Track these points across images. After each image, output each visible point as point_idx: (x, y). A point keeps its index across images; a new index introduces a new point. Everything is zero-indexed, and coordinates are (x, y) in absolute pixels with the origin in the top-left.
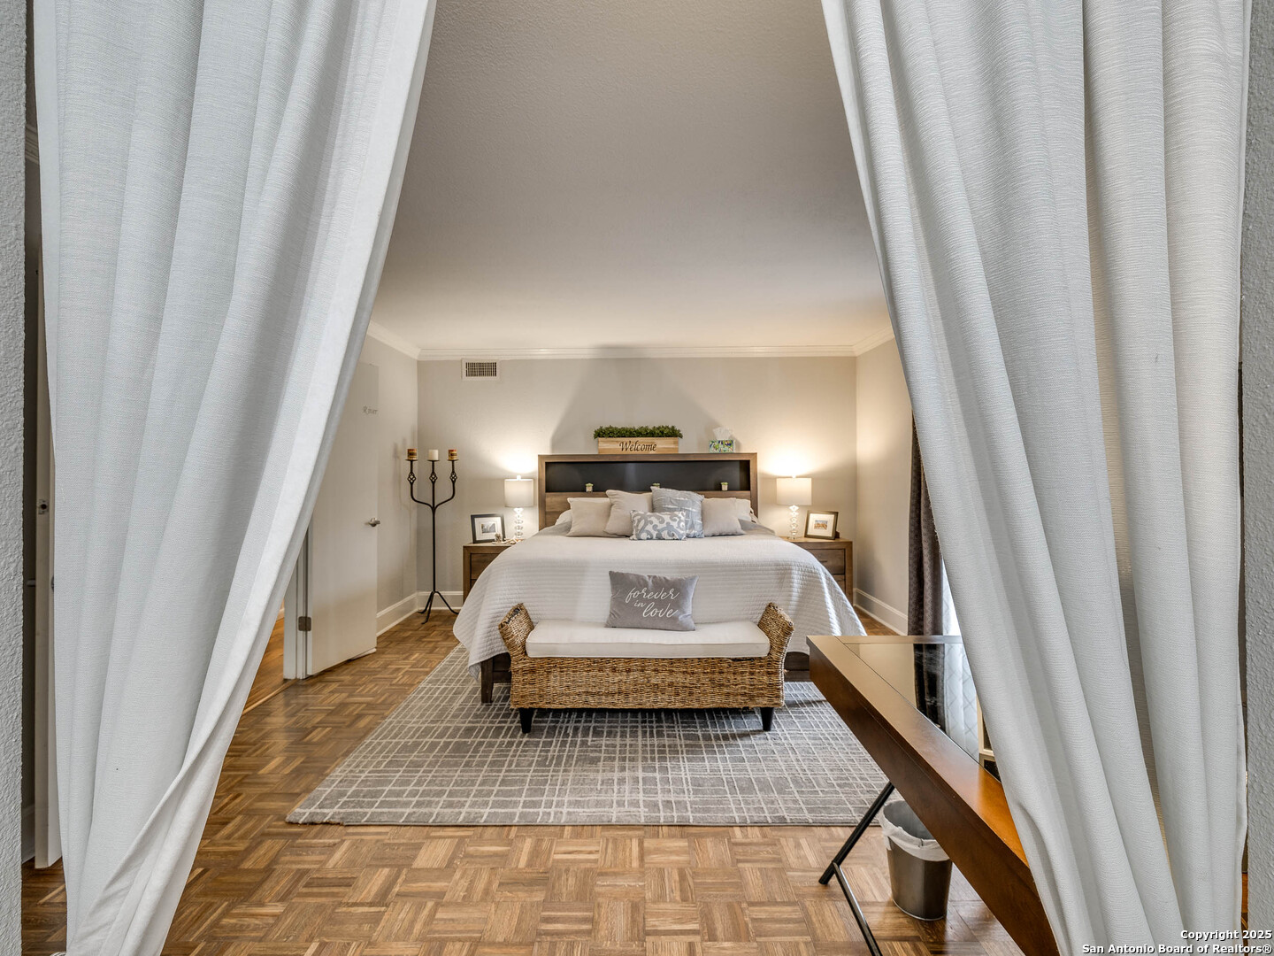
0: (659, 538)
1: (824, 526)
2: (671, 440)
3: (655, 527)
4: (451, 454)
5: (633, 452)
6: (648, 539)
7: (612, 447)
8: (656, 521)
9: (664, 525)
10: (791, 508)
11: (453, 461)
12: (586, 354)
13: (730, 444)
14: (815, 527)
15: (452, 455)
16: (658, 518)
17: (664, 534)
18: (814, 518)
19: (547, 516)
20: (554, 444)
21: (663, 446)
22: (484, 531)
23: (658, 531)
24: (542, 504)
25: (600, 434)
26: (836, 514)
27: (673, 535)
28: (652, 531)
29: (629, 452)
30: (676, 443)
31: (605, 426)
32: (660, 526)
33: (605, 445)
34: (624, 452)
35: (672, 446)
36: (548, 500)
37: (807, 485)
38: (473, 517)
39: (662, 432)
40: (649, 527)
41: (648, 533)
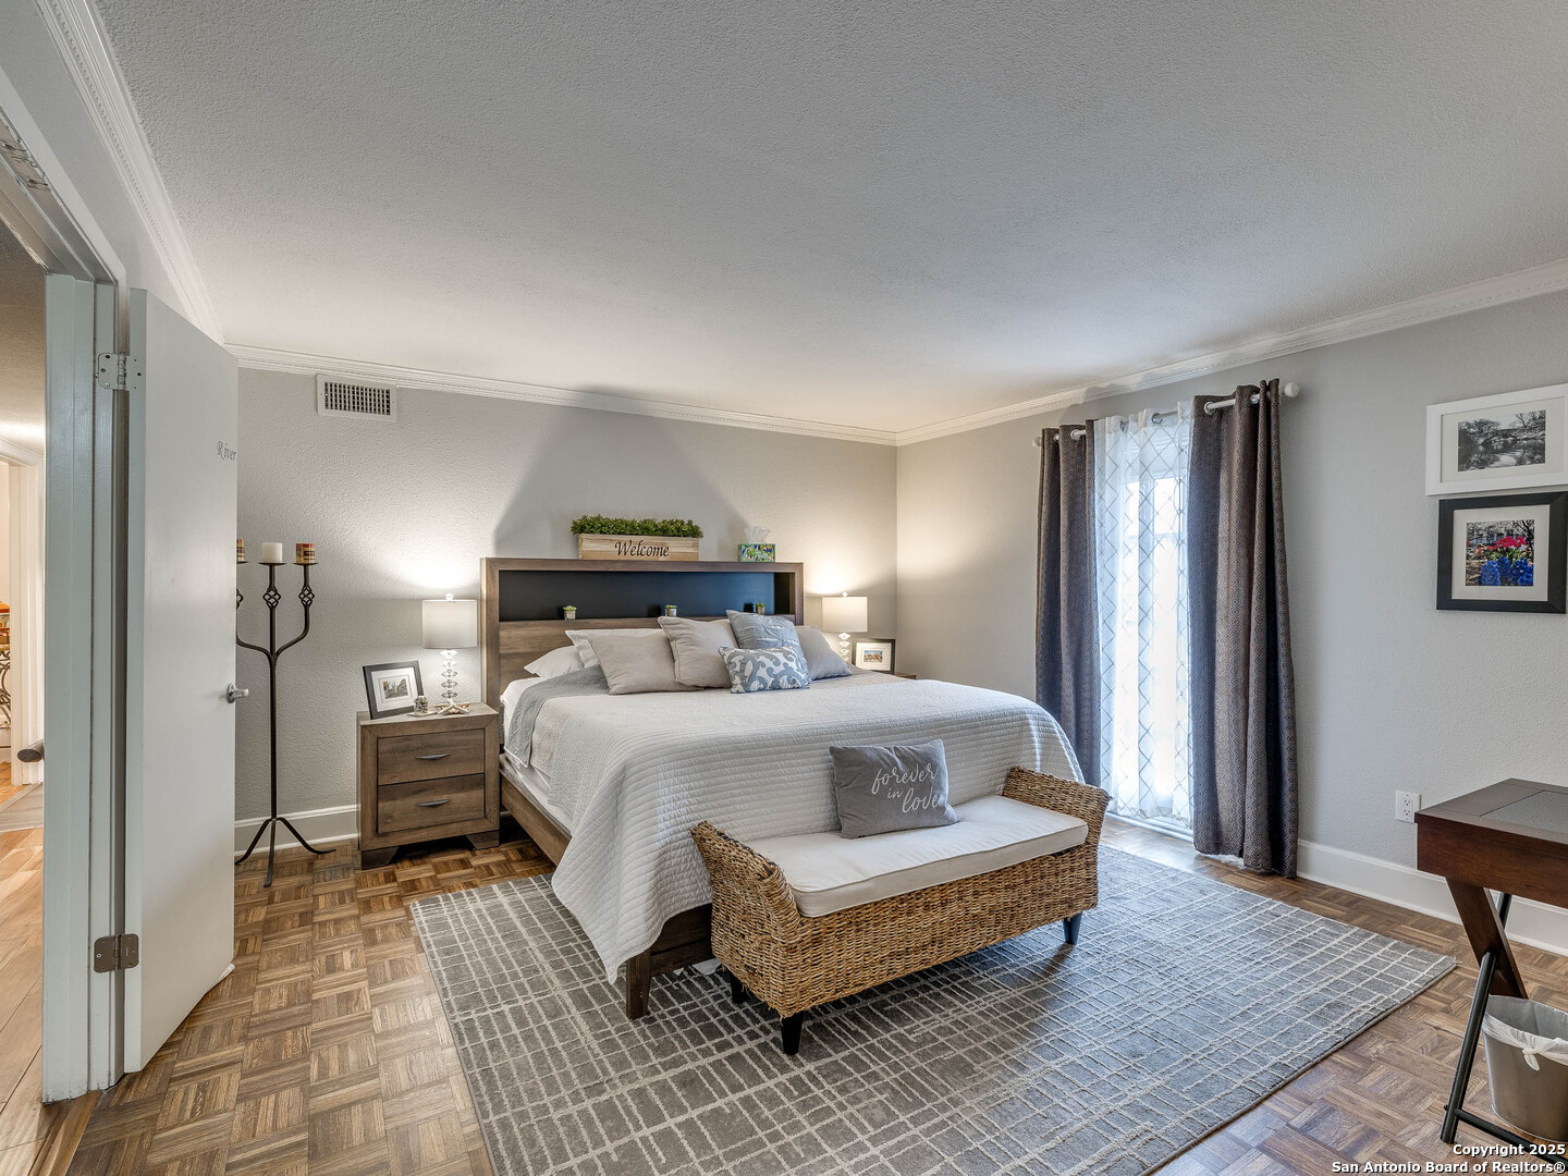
0: (776, 688)
1: (879, 657)
2: (689, 541)
3: (770, 671)
4: (303, 550)
5: (635, 558)
6: (759, 690)
7: (600, 549)
8: (769, 664)
9: (782, 668)
10: (841, 636)
11: (306, 566)
12: (556, 398)
13: (770, 551)
14: (866, 660)
15: (306, 554)
16: (771, 657)
17: (783, 681)
18: (863, 647)
19: (503, 662)
20: (501, 540)
21: (678, 548)
22: (390, 694)
23: (775, 676)
24: (492, 642)
25: (582, 528)
26: (893, 642)
27: (794, 681)
28: (767, 677)
29: (628, 557)
30: (696, 546)
31: (591, 515)
32: (777, 670)
33: (593, 545)
34: (622, 557)
35: (691, 550)
36: (503, 634)
37: (860, 606)
38: (367, 671)
39: (678, 530)
40: (762, 672)
41: (762, 680)
